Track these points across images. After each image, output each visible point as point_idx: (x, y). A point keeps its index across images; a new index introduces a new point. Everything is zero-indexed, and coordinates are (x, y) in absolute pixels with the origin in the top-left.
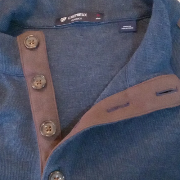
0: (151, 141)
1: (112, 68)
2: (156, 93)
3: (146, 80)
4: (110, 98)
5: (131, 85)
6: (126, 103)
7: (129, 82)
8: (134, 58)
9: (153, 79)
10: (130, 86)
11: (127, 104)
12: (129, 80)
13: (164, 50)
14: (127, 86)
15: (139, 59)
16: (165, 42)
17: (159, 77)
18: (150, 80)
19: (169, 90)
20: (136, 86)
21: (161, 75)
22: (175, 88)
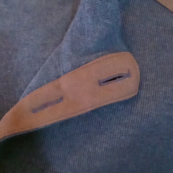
0: (96, 148)
1: (44, 48)
2: (99, 81)
3: (86, 63)
4: (37, 91)
5: (65, 71)
6: (59, 98)
7: (62, 66)
8: (69, 33)
9: (95, 61)
10: (64, 73)
11: (61, 98)
12: (62, 65)
13: (107, 19)
14: (60, 73)
15: (75, 34)
16: (108, 6)
17: (104, 57)
18: (91, 63)
19: (118, 76)
20: (71, 73)
21: (107, 54)
22: (127, 72)
